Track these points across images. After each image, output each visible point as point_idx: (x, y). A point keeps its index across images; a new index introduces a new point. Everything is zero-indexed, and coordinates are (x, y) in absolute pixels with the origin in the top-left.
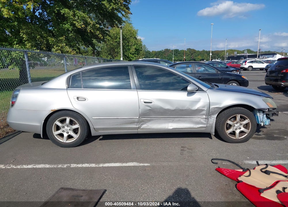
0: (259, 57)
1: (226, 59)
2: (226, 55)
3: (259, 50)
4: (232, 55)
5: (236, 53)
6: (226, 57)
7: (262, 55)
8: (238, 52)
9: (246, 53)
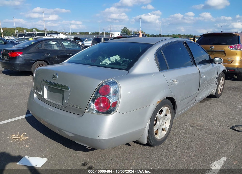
0: (46, 35)
1: (17, 36)
2: (16, 33)
3: (46, 30)
4: (22, 32)
5: (25, 31)
6: (16, 34)
7: (49, 34)
8: (28, 30)
9: (35, 31)
